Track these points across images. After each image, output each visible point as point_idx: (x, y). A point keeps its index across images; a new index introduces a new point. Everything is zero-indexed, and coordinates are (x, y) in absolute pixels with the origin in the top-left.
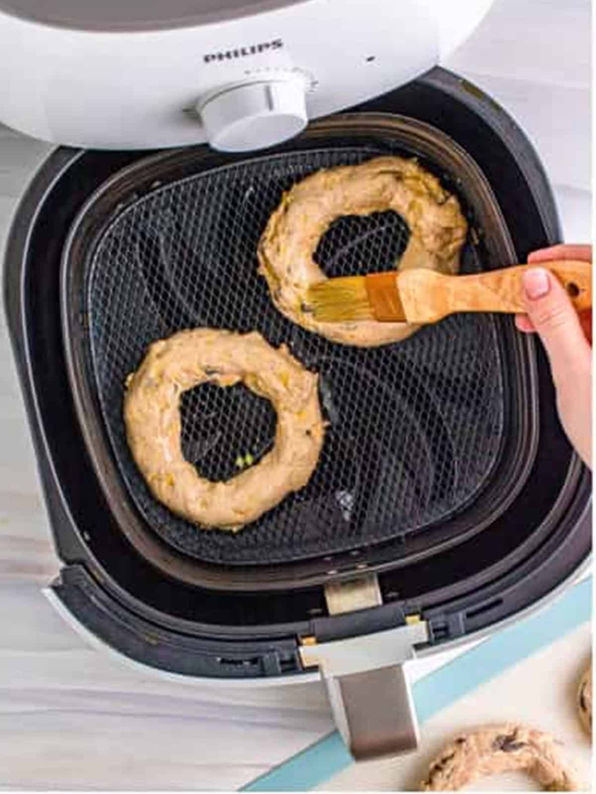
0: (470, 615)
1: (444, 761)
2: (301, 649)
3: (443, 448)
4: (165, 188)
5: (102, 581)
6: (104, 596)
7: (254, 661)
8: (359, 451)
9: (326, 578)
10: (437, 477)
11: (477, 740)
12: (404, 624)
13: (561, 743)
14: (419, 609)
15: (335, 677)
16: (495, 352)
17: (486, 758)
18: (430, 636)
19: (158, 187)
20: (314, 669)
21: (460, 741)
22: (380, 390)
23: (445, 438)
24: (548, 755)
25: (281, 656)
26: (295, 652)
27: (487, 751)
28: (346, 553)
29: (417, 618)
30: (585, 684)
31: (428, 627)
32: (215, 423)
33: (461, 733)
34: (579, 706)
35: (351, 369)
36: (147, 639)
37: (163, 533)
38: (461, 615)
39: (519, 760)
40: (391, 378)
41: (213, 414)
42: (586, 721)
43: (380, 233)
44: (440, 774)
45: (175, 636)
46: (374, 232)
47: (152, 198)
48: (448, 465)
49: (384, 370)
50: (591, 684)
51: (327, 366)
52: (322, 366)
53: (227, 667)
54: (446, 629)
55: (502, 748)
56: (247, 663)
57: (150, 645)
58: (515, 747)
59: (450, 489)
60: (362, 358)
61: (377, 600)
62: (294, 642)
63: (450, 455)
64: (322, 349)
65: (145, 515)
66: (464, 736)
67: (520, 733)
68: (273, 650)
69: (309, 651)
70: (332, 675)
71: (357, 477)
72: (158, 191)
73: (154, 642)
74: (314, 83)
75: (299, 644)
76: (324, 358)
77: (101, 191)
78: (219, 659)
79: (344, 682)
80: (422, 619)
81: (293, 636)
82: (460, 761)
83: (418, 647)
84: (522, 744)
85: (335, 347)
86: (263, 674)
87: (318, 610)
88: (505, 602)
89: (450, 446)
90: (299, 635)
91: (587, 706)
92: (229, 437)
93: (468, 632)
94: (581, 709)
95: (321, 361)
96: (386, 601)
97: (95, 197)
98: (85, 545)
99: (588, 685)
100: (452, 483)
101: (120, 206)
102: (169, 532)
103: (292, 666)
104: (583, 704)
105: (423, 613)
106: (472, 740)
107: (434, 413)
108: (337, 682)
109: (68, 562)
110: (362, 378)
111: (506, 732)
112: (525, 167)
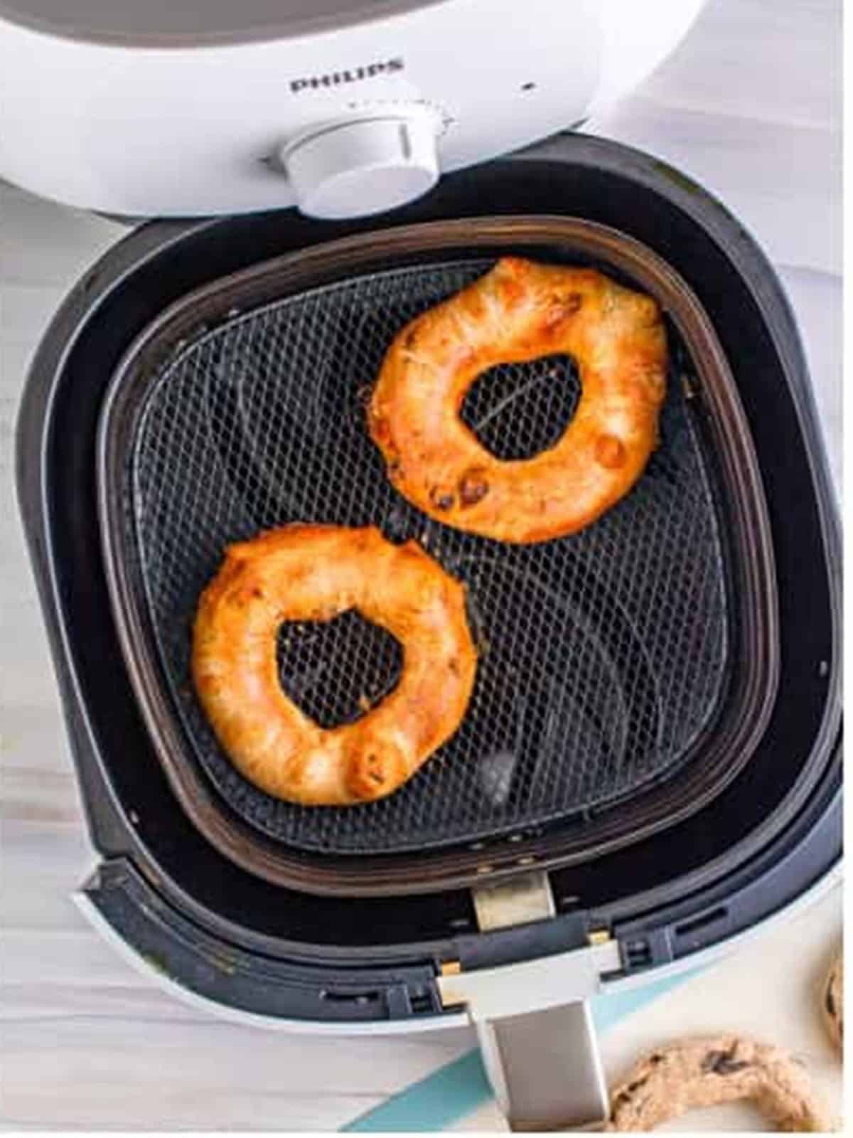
0: (681, 931)
1: (633, 1088)
2: (440, 980)
3: (641, 685)
4: (242, 318)
5: (155, 881)
6: (160, 905)
7: (372, 996)
8: (522, 690)
9: (475, 878)
10: (633, 726)
11: (680, 1058)
12: (585, 944)
13: (800, 1062)
14: (609, 924)
15: (489, 1021)
16: (714, 548)
17: (693, 1083)
18: (623, 962)
19: (234, 317)
20: (459, 1008)
21: (656, 1059)
22: (551, 603)
23: (644, 670)
24: (781, 1078)
25: (411, 990)
26: (431, 985)
27: (694, 1074)
28: (504, 839)
29: (605, 935)
30: (832, 979)
31: (620, 949)
32: (317, 651)
33: (657, 1048)
34: (825, 1009)
35: (510, 575)
36: (220, 965)
37: (244, 809)
38: (668, 932)
39: (739, 1087)
40: (566, 586)
41: (313, 639)
42: (834, 1030)
43: (549, 381)
44: (627, 1106)
45: (261, 961)
46: (541, 380)
47: (224, 334)
48: (648, 710)
49: (556, 575)
50: (841, 979)
51: (474, 570)
52: (468, 571)
53: (335, 1005)
54: (646, 951)
55: (716, 1069)
56: (363, 1000)
57: (225, 974)
58: (734, 1068)
59: (652, 745)
60: (525, 558)
61: (548, 908)
62: (430, 969)
63: (651, 695)
64: (467, 548)
65: (218, 786)
66: (660, 1053)
67: (740, 1047)
68: (400, 982)
69: (451, 983)
70: (485, 1016)
71: (520, 729)
72: (233, 323)
73: (230, 970)
74: (447, 122)
75: (437, 973)
76: (472, 558)
77: (156, 325)
78: (323, 993)
79: (501, 1027)
80: (612, 936)
81: (428, 961)
82: (654, 1088)
83: (606, 977)
84: (743, 1065)
85: (486, 544)
86: (385, 1016)
87: (464, 923)
88: (731, 913)
89: (652, 682)
90: (437, 958)
91: (836, 1009)
92: (336, 672)
93: (678, 956)
94: (826, 1014)
95: (467, 563)
96: (561, 909)
97: (148, 334)
98: (132, 830)
99: (836, 979)
100: (655, 733)
101: (182, 344)
102: (253, 809)
103: (427, 1005)
104: (831, 1006)
105: (613, 928)
106: (672, 1058)
107: (627, 635)
108: (491, 1026)
109: (109, 856)
110: (525, 586)
111: (720, 1047)
112: (761, 296)
